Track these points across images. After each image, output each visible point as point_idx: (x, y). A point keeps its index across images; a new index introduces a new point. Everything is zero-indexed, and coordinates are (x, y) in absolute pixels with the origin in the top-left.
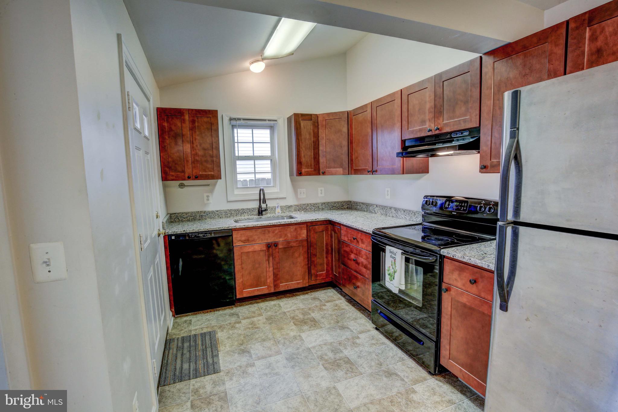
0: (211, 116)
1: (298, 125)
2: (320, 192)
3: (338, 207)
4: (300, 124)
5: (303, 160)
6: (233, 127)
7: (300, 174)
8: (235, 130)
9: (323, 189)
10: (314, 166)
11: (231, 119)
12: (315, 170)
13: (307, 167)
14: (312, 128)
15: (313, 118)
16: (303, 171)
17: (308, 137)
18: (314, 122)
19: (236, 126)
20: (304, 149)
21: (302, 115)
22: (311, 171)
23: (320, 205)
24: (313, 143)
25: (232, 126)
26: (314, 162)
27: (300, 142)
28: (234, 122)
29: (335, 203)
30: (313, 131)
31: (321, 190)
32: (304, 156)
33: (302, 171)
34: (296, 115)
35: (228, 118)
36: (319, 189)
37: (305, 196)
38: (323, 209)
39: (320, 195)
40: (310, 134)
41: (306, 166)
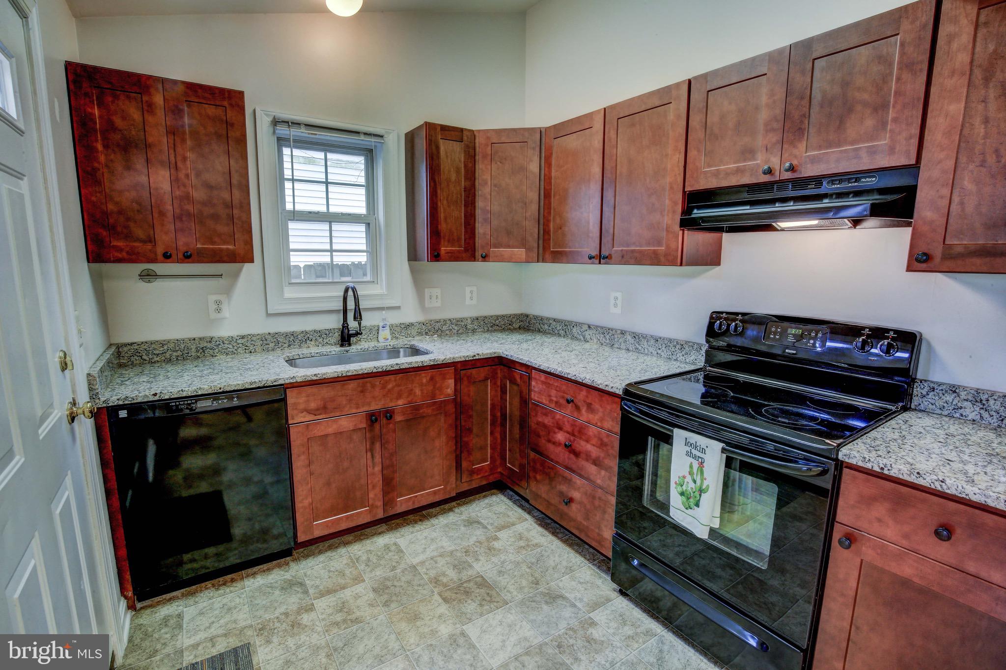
0: (226, 103)
1: (434, 147)
2: (468, 295)
3: (503, 326)
4: (438, 148)
5: (443, 227)
6: (282, 142)
7: (436, 257)
8: (286, 151)
9: (474, 289)
10: (465, 240)
11: (276, 122)
12: (466, 250)
13: (451, 242)
14: (463, 159)
15: (465, 138)
16: (443, 249)
17: (453, 177)
18: (467, 146)
19: (288, 140)
20: (445, 202)
21: (444, 128)
22: (459, 251)
23: (469, 321)
24: (465, 191)
25: (279, 139)
26: (466, 232)
27: (438, 187)
28: (282, 131)
29: (497, 317)
30: (465, 166)
31: (471, 292)
32: (446, 218)
33: (440, 250)
34: (430, 128)
35: (270, 119)
36: (468, 290)
37: (439, 304)
38: (474, 331)
39: (468, 302)
40: (458, 171)
41: (449, 241)
